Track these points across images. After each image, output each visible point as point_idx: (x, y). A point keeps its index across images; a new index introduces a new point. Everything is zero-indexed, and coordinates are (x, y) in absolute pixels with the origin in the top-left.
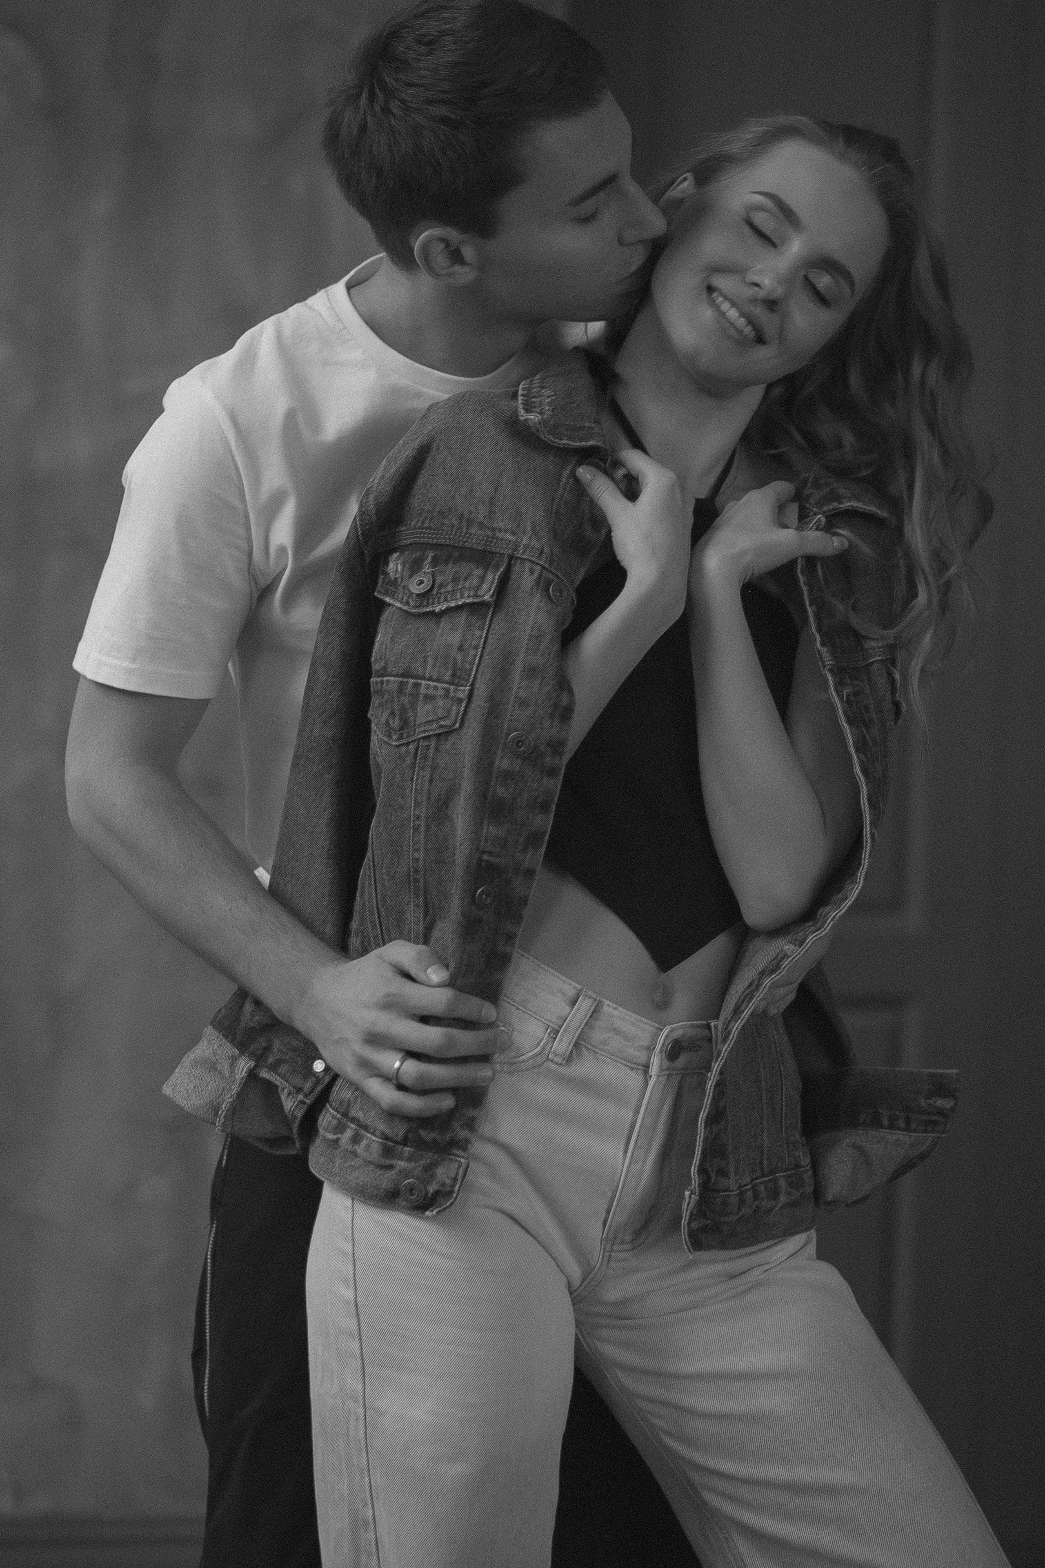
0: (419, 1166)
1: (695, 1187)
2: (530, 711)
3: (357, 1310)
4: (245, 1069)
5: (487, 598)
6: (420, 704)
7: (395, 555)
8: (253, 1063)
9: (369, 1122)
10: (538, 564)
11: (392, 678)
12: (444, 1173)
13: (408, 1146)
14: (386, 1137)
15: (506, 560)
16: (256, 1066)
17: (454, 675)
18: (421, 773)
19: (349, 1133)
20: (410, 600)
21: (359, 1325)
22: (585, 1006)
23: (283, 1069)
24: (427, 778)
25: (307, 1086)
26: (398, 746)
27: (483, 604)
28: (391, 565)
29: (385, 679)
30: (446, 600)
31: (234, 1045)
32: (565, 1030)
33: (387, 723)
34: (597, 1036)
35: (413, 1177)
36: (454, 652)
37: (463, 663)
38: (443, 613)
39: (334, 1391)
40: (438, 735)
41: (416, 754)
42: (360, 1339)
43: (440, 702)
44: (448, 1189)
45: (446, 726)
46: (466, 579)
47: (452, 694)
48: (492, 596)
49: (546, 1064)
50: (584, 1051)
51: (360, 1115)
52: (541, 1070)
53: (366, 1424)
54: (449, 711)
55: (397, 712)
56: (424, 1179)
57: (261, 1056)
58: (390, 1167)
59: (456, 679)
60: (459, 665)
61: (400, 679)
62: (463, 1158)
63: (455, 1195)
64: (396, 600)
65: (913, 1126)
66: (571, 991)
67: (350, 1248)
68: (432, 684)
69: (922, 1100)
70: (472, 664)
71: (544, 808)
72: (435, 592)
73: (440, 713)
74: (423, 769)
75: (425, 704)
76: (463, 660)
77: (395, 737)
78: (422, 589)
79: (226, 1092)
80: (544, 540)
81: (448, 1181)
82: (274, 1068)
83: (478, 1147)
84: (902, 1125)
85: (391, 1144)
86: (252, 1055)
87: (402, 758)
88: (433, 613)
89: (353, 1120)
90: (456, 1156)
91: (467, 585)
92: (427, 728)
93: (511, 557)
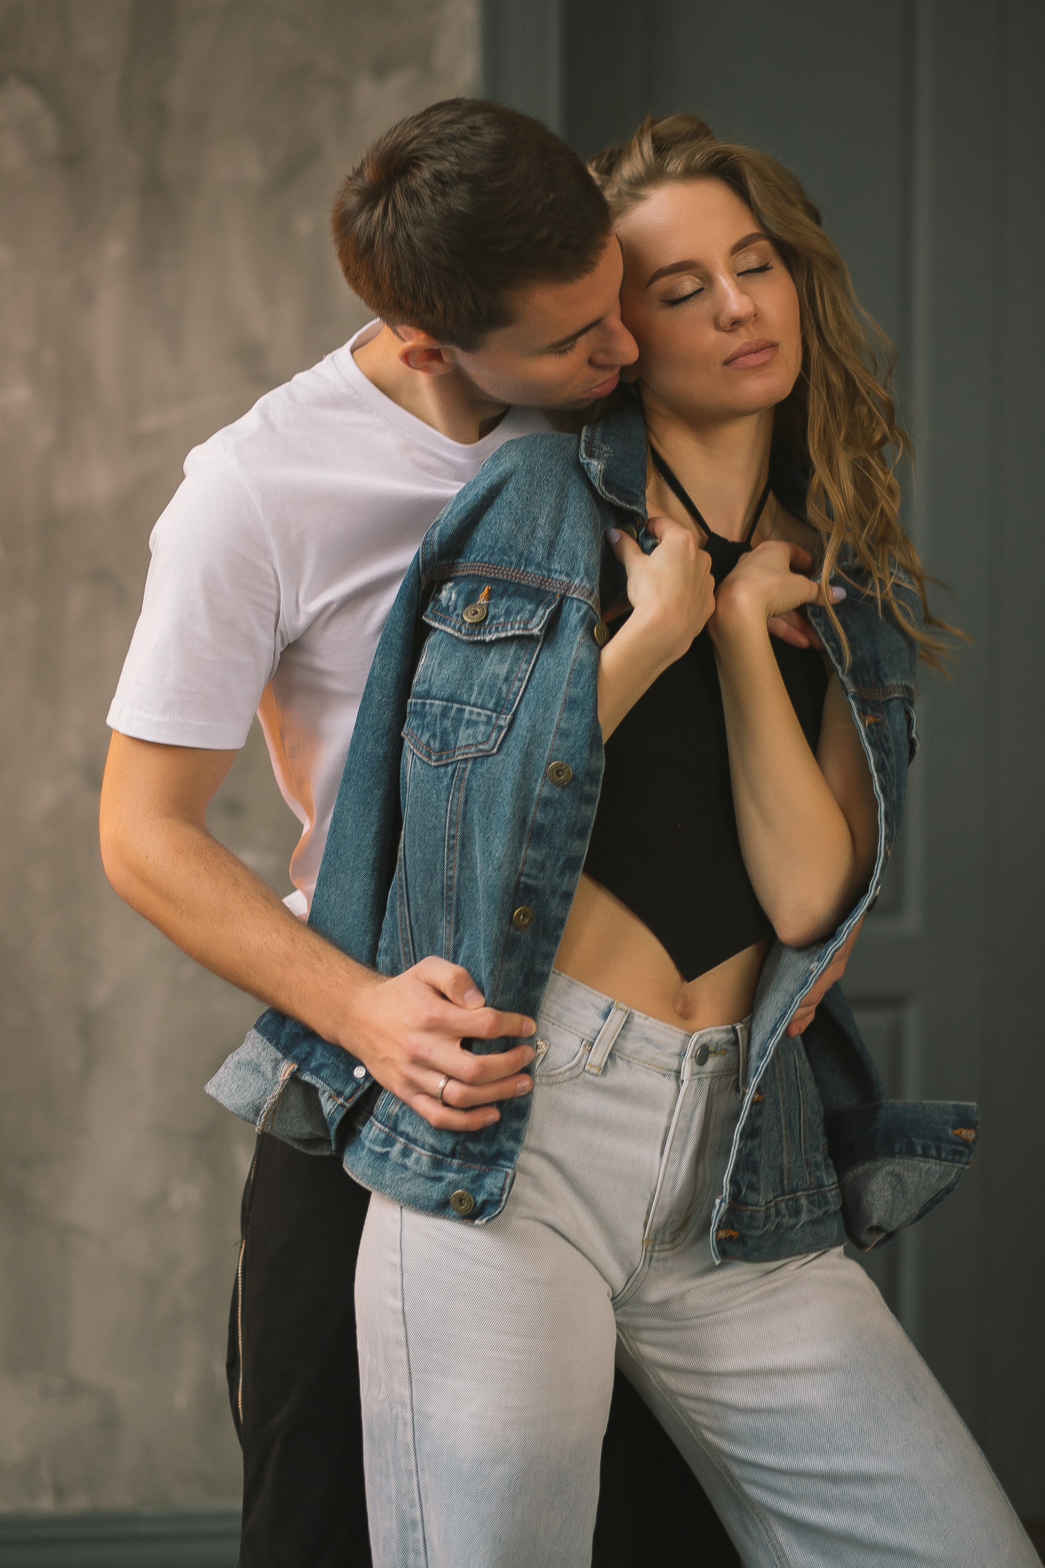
0: (467, 1177)
1: (725, 1196)
2: (569, 743)
3: (405, 1319)
4: (288, 1072)
5: (536, 631)
6: (463, 728)
7: (450, 585)
8: (296, 1067)
9: (418, 1136)
10: (585, 603)
11: (437, 702)
12: (491, 1183)
13: (456, 1159)
14: (433, 1149)
15: (558, 598)
16: (298, 1070)
17: (497, 704)
18: (456, 794)
19: (398, 1147)
20: (463, 628)
21: (406, 1333)
22: (617, 1018)
23: (325, 1073)
24: (462, 799)
25: (348, 1091)
26: (436, 767)
27: (531, 638)
28: (444, 594)
29: (428, 701)
30: (497, 630)
31: (278, 1049)
32: (600, 1041)
33: (428, 743)
34: (629, 1046)
35: (462, 1188)
36: (499, 683)
37: (507, 694)
38: (492, 643)
39: (381, 1397)
40: (475, 758)
41: (453, 776)
42: (407, 1346)
43: (482, 728)
44: (497, 1198)
45: (484, 751)
46: (518, 613)
47: (494, 721)
48: (541, 630)
49: (583, 1075)
50: (619, 1061)
51: (409, 1129)
52: (578, 1081)
53: (414, 1428)
54: (489, 737)
55: (438, 734)
56: (473, 1190)
57: (305, 1060)
58: (440, 1179)
59: (499, 708)
60: (504, 695)
61: (445, 703)
62: (510, 1168)
63: (503, 1204)
64: (449, 626)
65: (943, 1155)
66: (603, 1005)
67: (399, 1259)
68: (476, 710)
69: (950, 1131)
70: (516, 694)
71: (582, 834)
72: (487, 622)
73: (480, 738)
74: (458, 790)
75: (467, 728)
76: (509, 690)
77: (434, 758)
78: (476, 619)
79: (268, 1093)
80: (595, 583)
81: (496, 1191)
82: (316, 1072)
83: (524, 1158)
84: (934, 1153)
85: (440, 1157)
86: (295, 1059)
87: (440, 779)
88: (483, 642)
89: (402, 1134)
90: (503, 1166)
91: (518, 618)
92: (466, 751)
93: (563, 597)
